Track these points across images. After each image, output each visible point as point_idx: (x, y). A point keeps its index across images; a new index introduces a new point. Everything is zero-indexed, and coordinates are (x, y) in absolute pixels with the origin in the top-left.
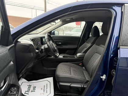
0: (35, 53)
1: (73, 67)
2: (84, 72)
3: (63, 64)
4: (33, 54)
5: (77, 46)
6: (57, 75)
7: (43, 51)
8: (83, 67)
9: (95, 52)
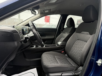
0: (20, 42)
1: (57, 56)
2: (67, 59)
3: (47, 53)
4: (18, 43)
5: (54, 36)
6: (45, 66)
7: (27, 40)
8: (65, 54)
9: (77, 39)
